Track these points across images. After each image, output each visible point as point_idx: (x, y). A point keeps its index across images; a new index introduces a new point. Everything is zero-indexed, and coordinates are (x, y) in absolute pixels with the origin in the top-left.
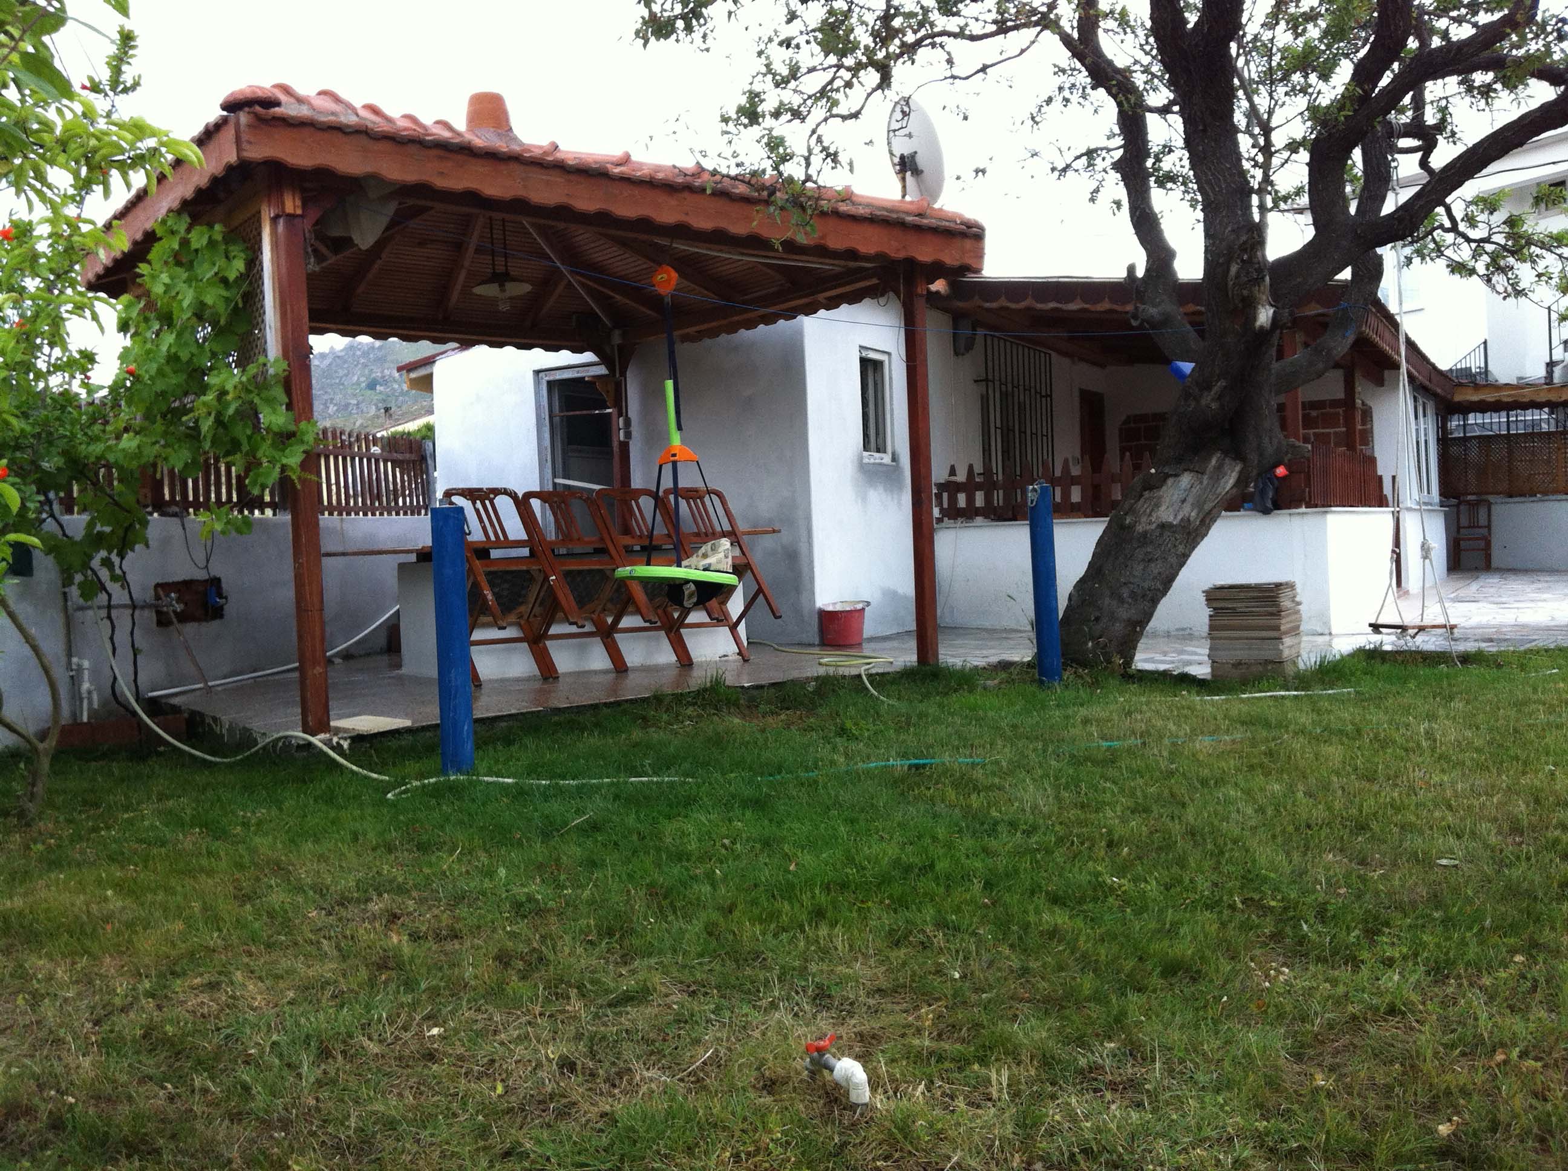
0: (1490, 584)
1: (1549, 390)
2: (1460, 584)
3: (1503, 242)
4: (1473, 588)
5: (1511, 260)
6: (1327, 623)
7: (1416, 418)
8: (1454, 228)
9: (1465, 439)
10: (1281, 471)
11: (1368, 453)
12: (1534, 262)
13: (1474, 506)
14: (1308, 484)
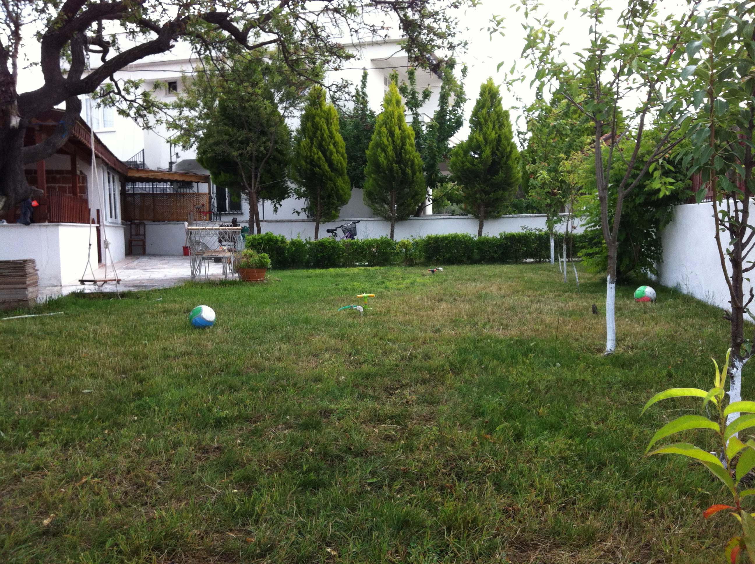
0: (144, 261)
1: (169, 174)
2: (131, 261)
3: (141, 103)
4: (135, 263)
5: (145, 112)
6: (59, 280)
7: (109, 182)
8: (119, 93)
9: (134, 194)
10: (34, 203)
11: (85, 197)
12: (155, 114)
13: (138, 225)
14: (49, 211)
